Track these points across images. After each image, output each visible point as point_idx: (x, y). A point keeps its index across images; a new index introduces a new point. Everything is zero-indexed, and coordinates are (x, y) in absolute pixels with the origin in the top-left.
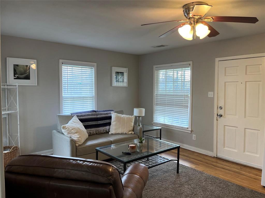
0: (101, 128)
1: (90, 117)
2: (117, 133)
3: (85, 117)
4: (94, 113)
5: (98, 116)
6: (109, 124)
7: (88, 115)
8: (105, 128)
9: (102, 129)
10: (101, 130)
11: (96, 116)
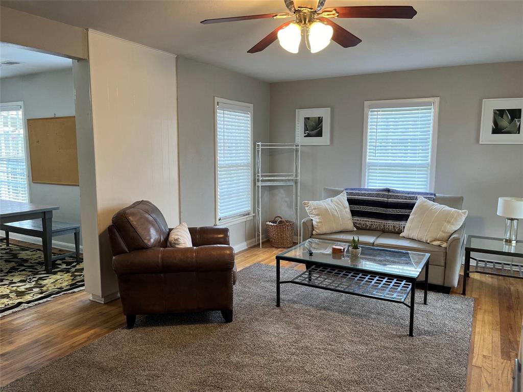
0: (390, 222)
1: (371, 198)
2: (411, 237)
3: (363, 197)
4: (384, 193)
5: (390, 200)
6: (405, 218)
7: (369, 195)
8: (398, 223)
9: (390, 224)
10: (389, 226)
11: (386, 199)
